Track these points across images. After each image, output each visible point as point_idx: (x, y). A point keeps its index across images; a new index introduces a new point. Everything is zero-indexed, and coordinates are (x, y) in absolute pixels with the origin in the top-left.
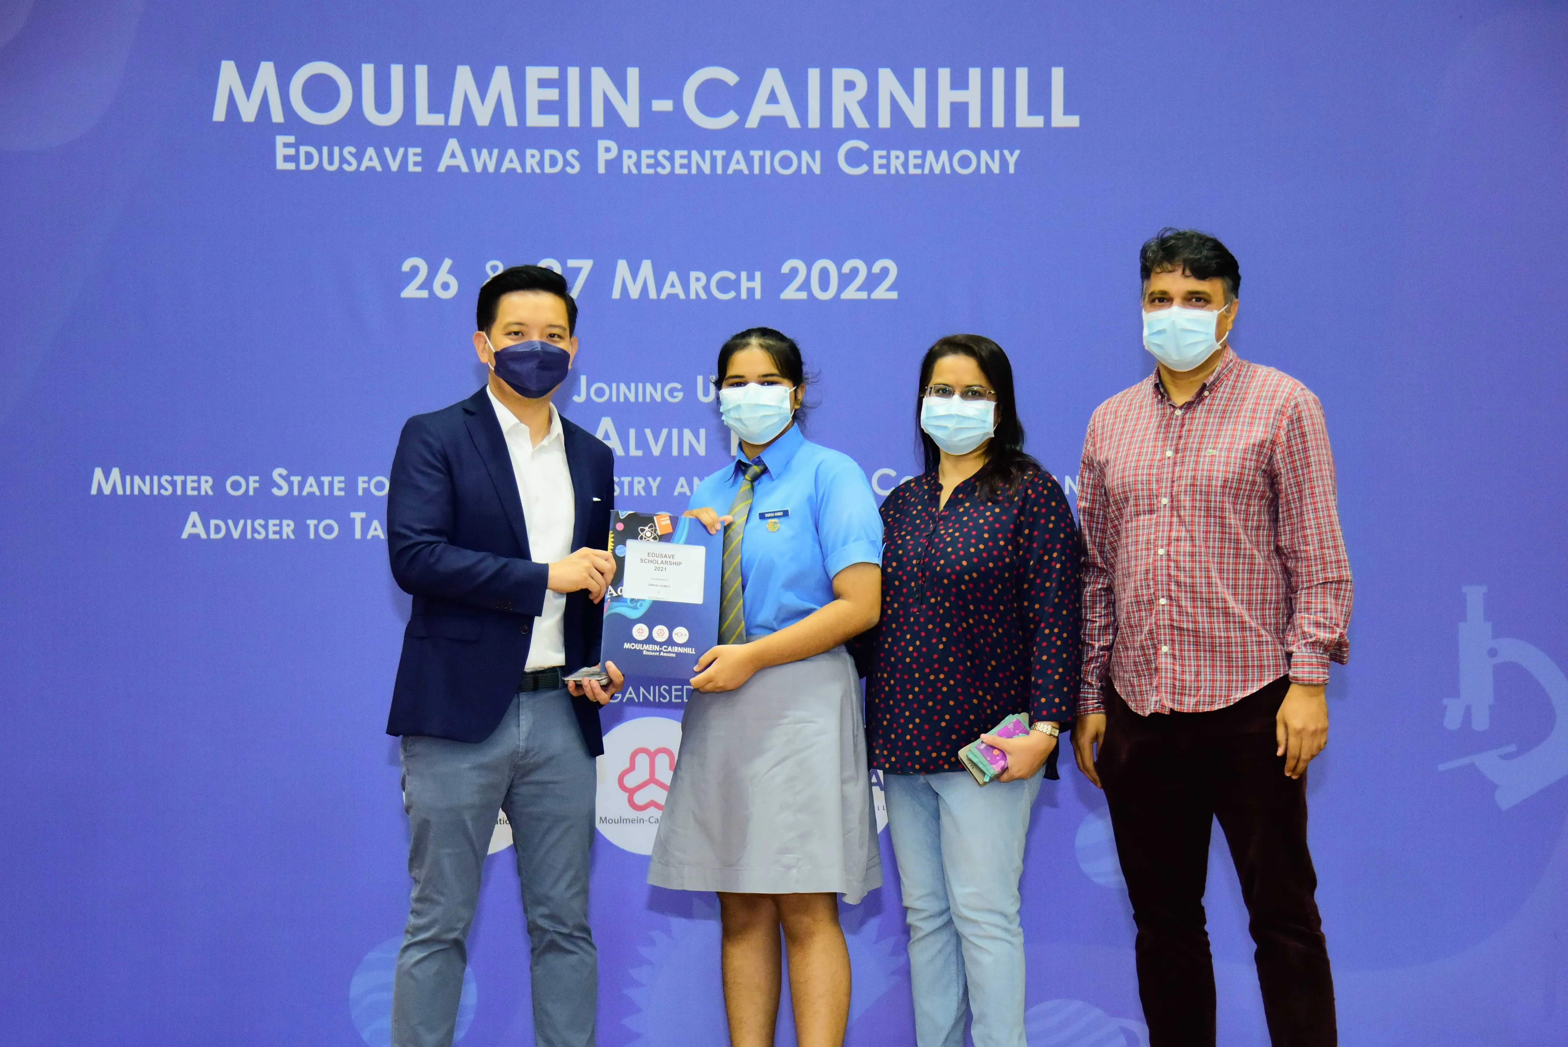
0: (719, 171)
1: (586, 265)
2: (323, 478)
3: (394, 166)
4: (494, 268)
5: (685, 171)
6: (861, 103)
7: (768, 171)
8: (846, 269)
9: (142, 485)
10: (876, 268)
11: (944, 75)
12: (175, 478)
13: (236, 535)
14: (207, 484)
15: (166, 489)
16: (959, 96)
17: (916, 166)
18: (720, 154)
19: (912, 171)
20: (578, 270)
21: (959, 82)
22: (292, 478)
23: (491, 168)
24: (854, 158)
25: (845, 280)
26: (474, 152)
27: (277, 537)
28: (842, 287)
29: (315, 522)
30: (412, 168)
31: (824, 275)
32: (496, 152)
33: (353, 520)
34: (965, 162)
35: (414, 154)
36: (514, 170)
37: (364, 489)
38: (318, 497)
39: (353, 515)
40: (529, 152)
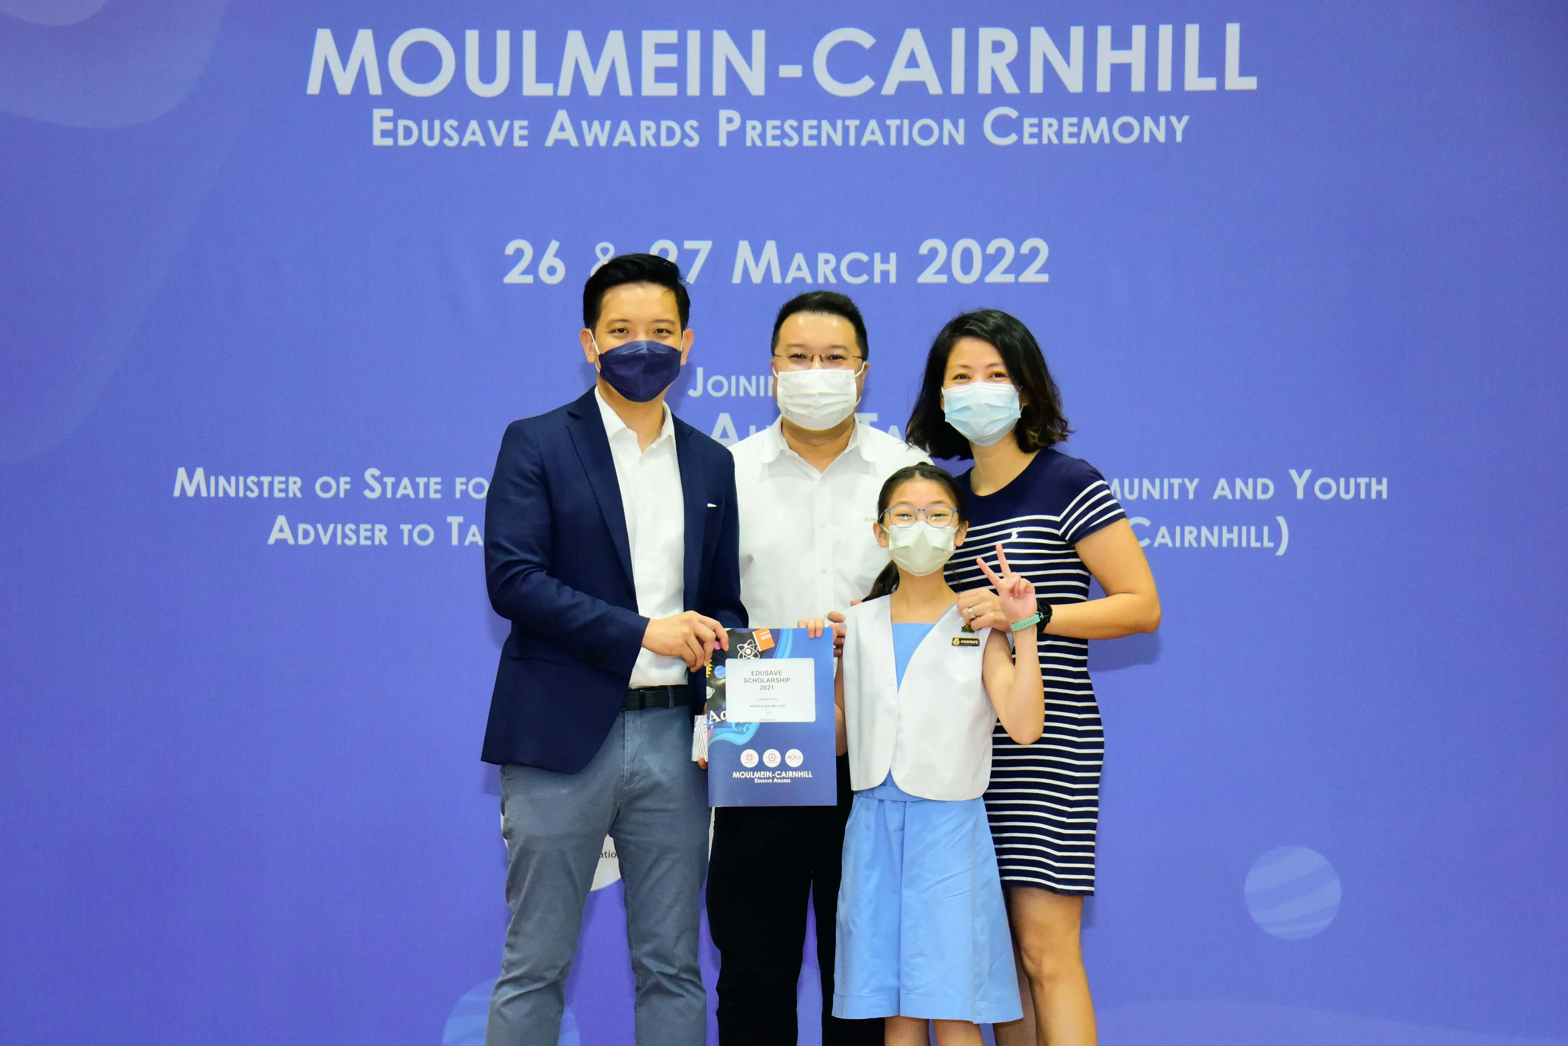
0: (852, 142)
1: (704, 247)
2: (418, 480)
3: (499, 141)
4: (605, 251)
5: (814, 143)
6: (1010, 66)
7: (906, 142)
8: (991, 249)
9: (227, 487)
10: (1025, 249)
11: (1104, 33)
12: (262, 479)
13: (325, 540)
14: (295, 485)
15: (252, 491)
16: (1121, 57)
17: (1071, 135)
18: (853, 124)
19: (1067, 140)
20: (696, 252)
21: (1121, 41)
22: (386, 479)
23: (603, 142)
24: (1002, 126)
25: (990, 262)
26: (584, 124)
27: (369, 543)
28: (986, 270)
29: (410, 527)
30: (517, 143)
31: (967, 257)
32: (608, 124)
33: (450, 524)
34: (1126, 130)
35: (520, 127)
36: (628, 143)
37: (462, 492)
38: (413, 499)
39: (450, 519)
40: (644, 124)
